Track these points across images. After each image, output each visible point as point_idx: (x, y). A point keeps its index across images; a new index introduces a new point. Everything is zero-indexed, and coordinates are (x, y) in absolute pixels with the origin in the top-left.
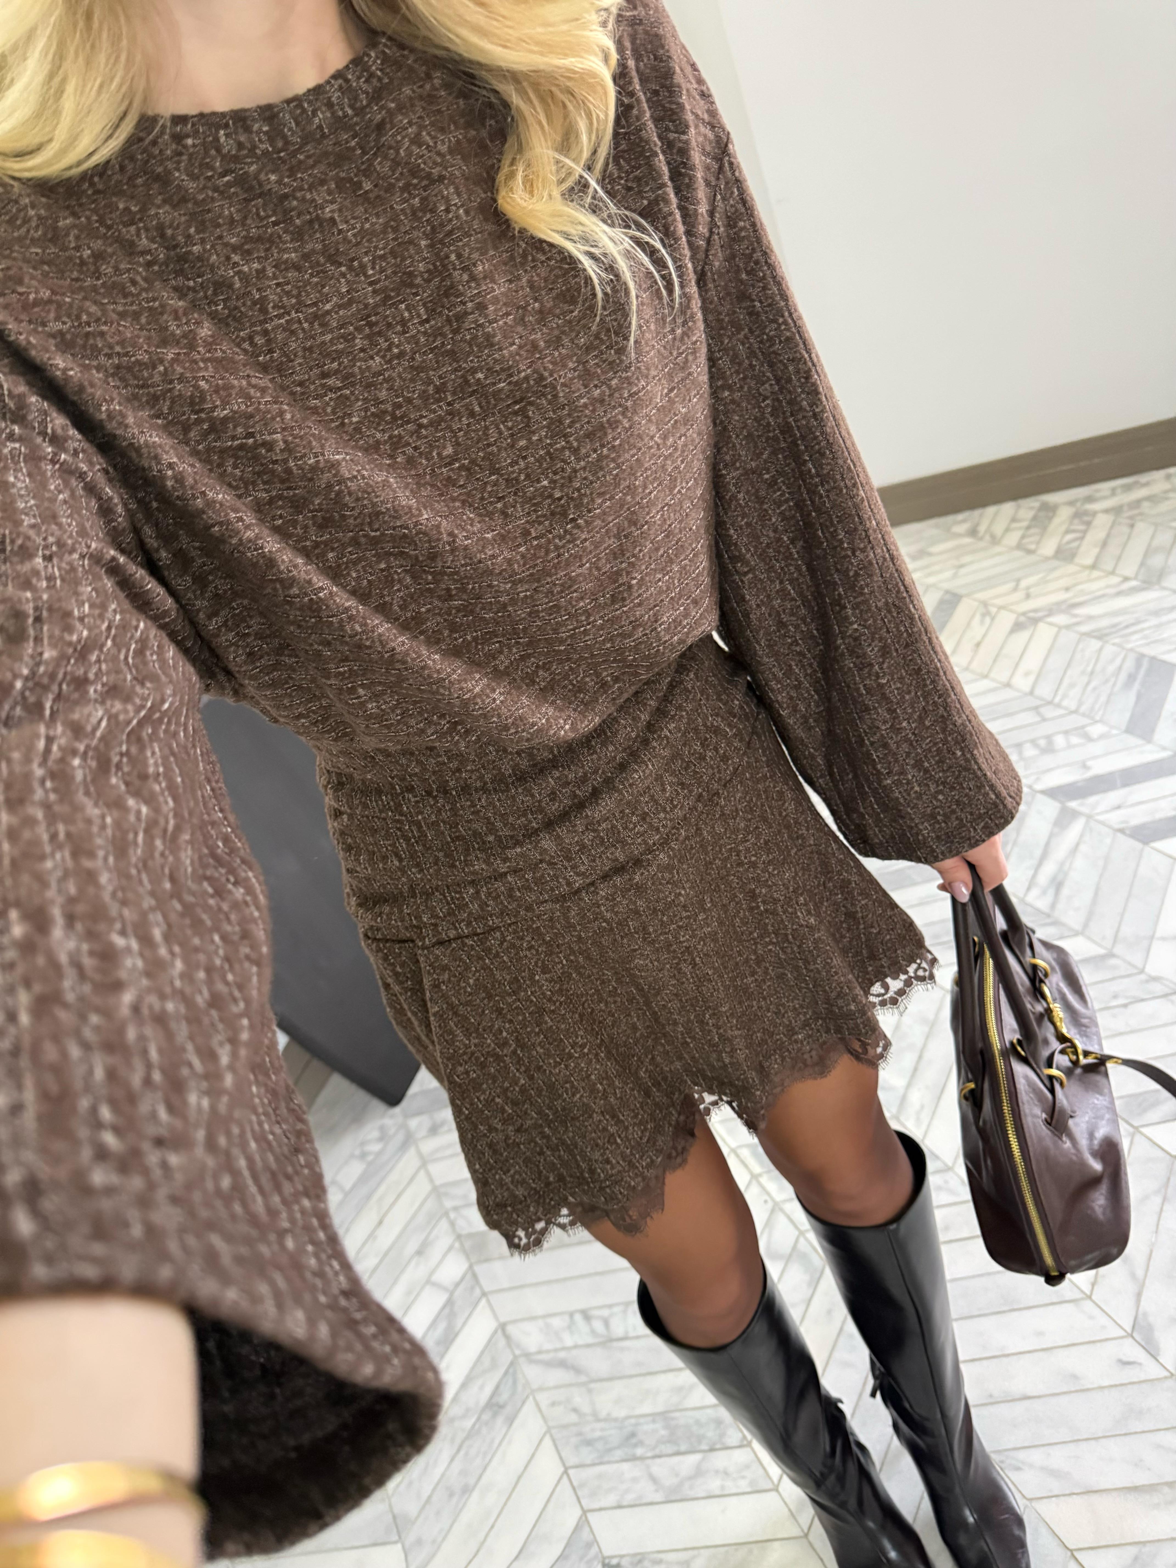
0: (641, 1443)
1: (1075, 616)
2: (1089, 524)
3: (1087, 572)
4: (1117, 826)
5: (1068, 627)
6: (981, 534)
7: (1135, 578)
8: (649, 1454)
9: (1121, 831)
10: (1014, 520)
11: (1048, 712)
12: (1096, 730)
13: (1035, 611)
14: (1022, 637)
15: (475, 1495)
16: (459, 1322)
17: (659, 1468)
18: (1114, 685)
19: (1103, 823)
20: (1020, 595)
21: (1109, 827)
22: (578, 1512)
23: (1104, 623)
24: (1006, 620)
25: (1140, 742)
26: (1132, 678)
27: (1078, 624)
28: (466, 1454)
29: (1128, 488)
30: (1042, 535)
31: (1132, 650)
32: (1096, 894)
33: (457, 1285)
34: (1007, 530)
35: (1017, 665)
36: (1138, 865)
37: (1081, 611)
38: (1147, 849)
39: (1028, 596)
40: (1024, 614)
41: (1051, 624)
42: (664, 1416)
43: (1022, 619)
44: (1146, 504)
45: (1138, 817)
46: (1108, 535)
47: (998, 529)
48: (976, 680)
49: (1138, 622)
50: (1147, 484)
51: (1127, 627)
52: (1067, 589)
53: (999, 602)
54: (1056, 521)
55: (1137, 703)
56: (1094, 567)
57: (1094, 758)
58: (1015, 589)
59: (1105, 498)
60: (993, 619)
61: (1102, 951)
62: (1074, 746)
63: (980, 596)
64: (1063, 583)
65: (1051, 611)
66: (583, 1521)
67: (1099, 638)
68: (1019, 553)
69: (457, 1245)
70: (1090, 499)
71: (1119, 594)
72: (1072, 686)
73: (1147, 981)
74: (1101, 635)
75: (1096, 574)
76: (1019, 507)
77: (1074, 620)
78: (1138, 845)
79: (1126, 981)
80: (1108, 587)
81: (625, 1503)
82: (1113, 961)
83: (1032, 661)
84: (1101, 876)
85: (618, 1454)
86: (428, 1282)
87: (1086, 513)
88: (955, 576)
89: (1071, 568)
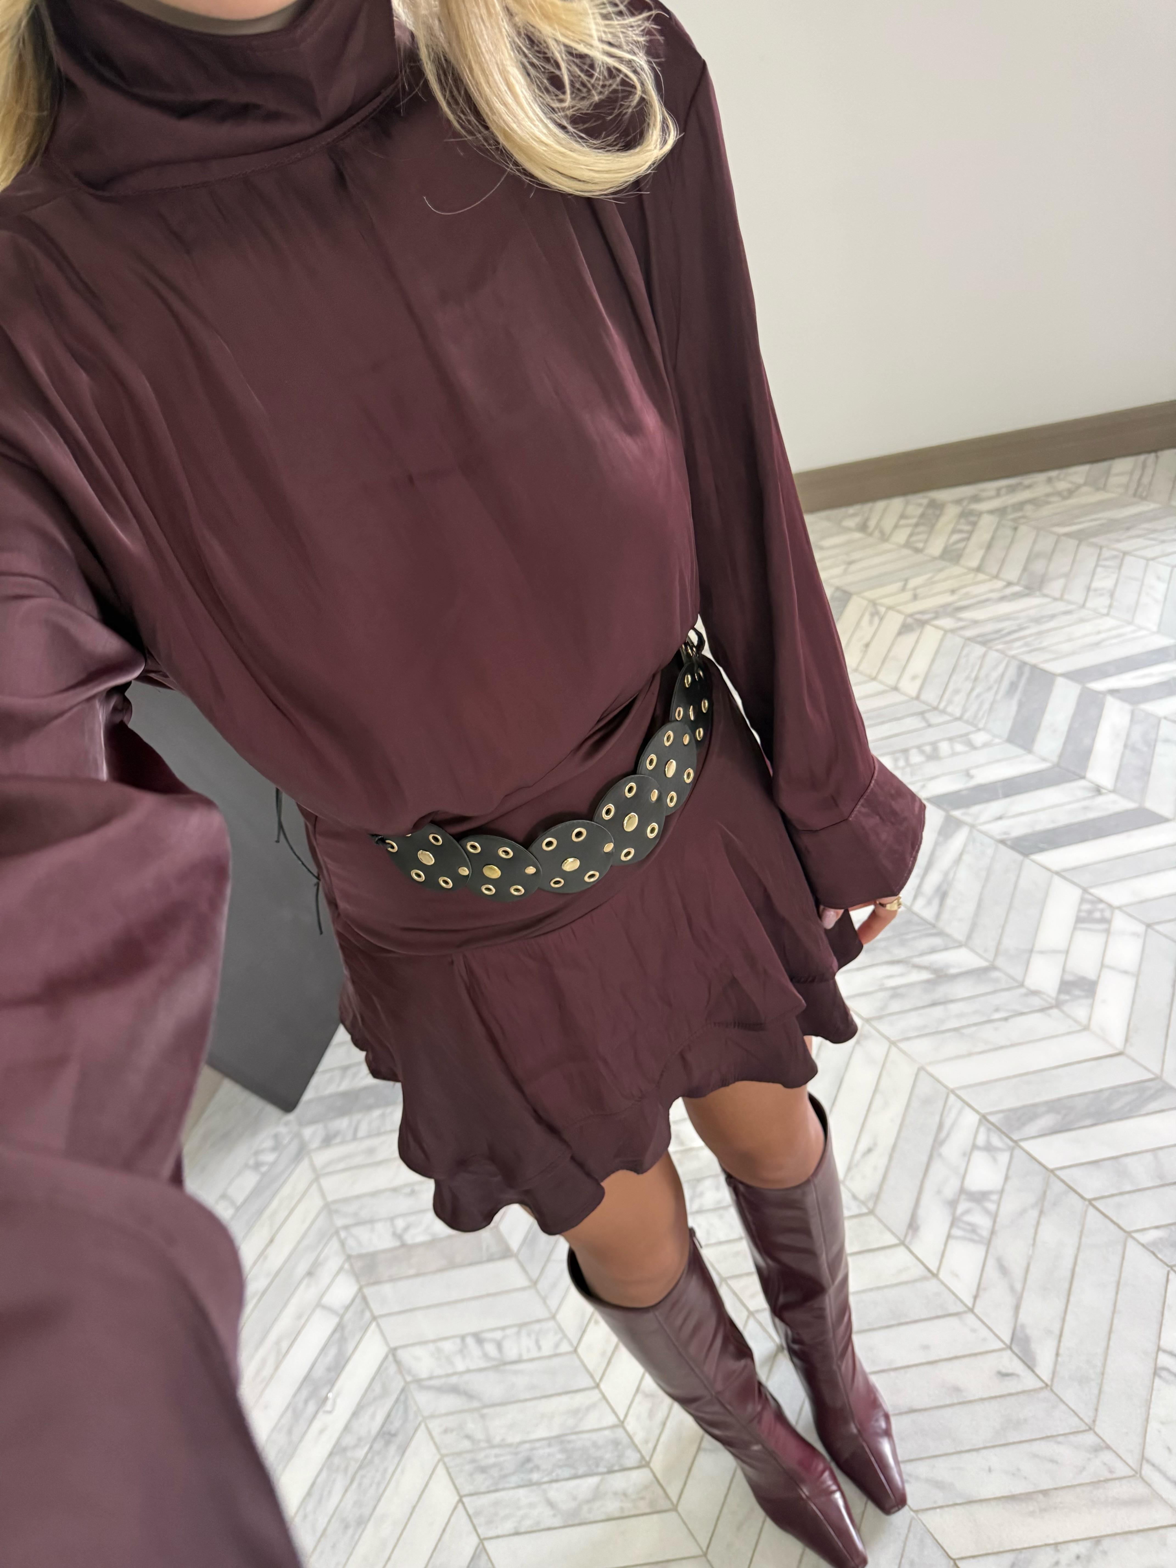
0: (537, 1468)
1: (960, 619)
2: (974, 524)
3: (971, 575)
4: (999, 837)
5: (953, 631)
6: (870, 529)
7: (1017, 584)
8: (546, 1479)
9: (1003, 842)
10: (903, 516)
11: (935, 718)
12: (979, 738)
13: (922, 612)
14: (909, 639)
15: (370, 1526)
16: (350, 1347)
17: (556, 1492)
18: (996, 693)
19: (985, 834)
20: (908, 595)
21: (991, 837)
22: (475, 1541)
23: (989, 628)
24: (894, 621)
25: (1020, 751)
26: (1013, 686)
27: (962, 628)
28: (360, 1485)
29: (1012, 489)
30: (930, 532)
31: (1013, 657)
32: (979, 906)
33: (347, 1308)
34: (896, 526)
35: (904, 668)
36: (1018, 876)
37: (967, 615)
38: (1027, 862)
39: (915, 597)
40: (911, 615)
41: (937, 627)
42: (559, 1439)
43: (909, 620)
44: (1029, 508)
45: (1018, 828)
46: (993, 538)
47: (888, 524)
48: (865, 682)
49: (1021, 629)
50: (1029, 487)
51: (1010, 633)
52: (953, 592)
53: (888, 601)
54: (944, 519)
55: (1018, 712)
56: (979, 569)
57: (977, 767)
58: (904, 589)
59: (990, 498)
60: (881, 619)
61: (984, 964)
62: (958, 754)
63: (870, 594)
64: (948, 585)
65: (938, 613)
66: (480, 1550)
67: (984, 643)
68: (906, 552)
69: (347, 1266)
70: (976, 499)
71: (1003, 599)
72: (957, 692)
73: (1026, 995)
74: (985, 641)
75: (981, 577)
76: (907, 503)
77: (961, 624)
78: (1018, 857)
79: (1006, 994)
80: (992, 591)
81: (523, 1530)
82: (995, 974)
83: (919, 665)
84: (983, 887)
85: (514, 1480)
86: (319, 1304)
87: (971, 513)
88: (845, 572)
89: (956, 570)
